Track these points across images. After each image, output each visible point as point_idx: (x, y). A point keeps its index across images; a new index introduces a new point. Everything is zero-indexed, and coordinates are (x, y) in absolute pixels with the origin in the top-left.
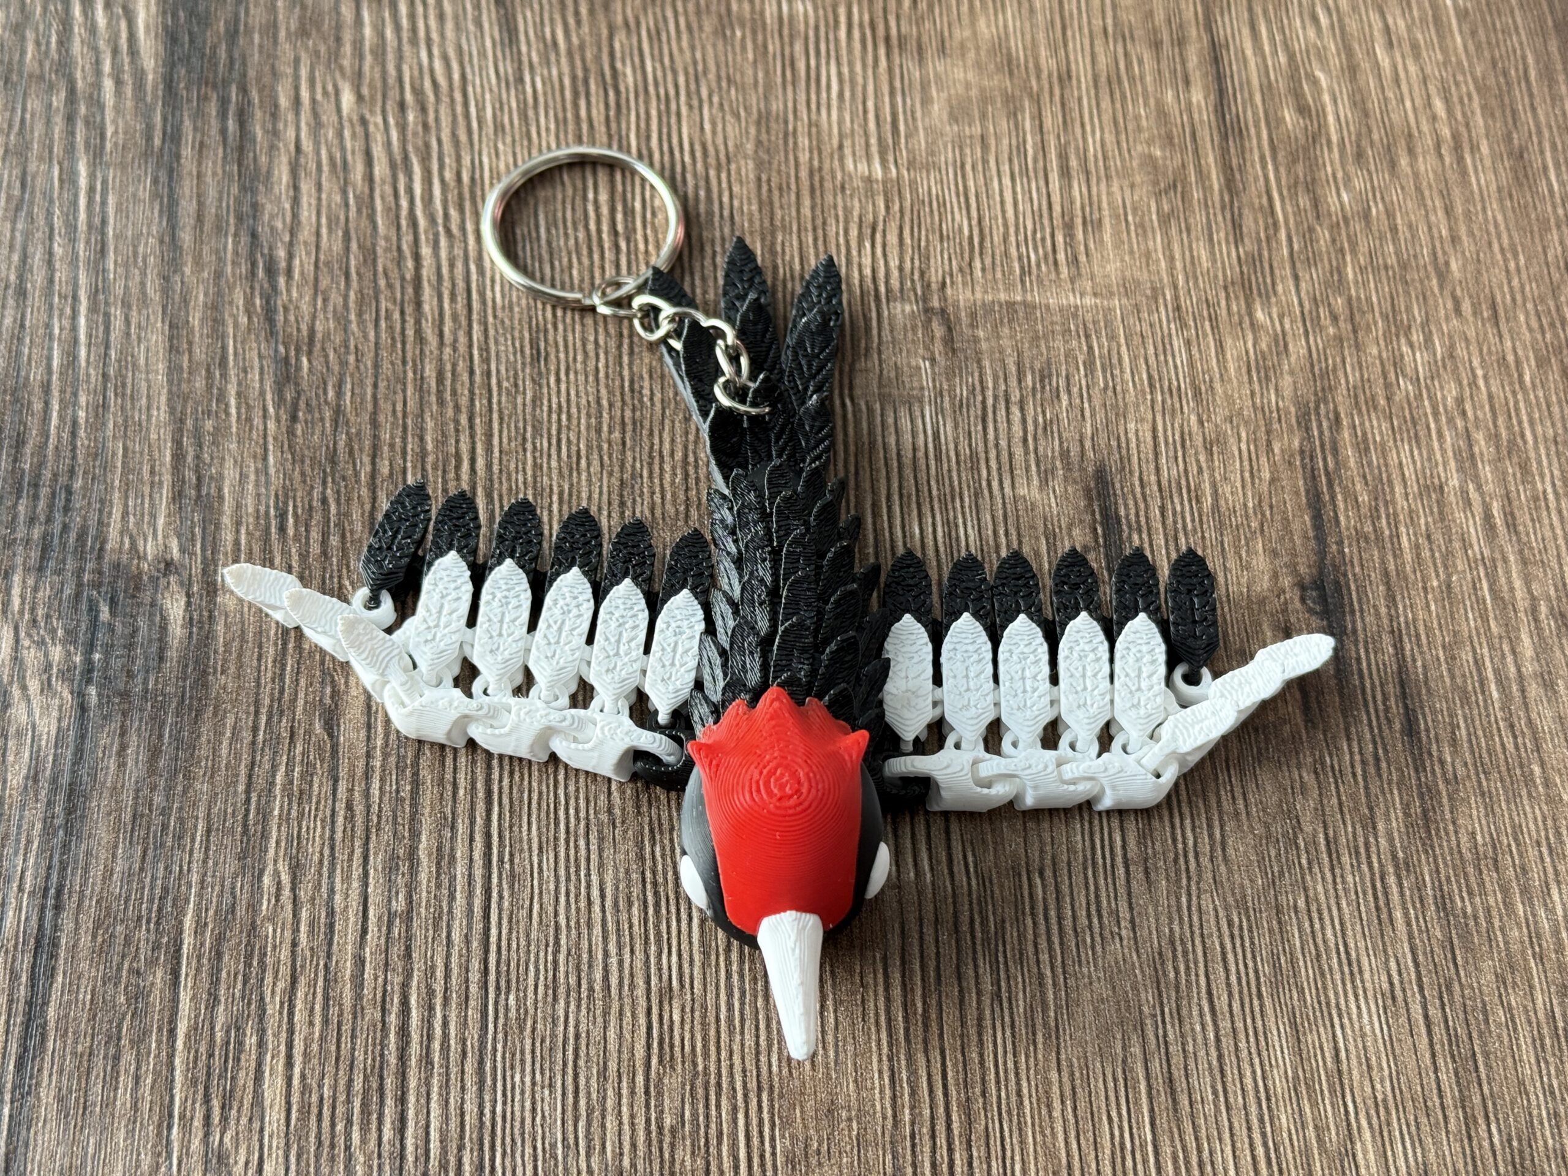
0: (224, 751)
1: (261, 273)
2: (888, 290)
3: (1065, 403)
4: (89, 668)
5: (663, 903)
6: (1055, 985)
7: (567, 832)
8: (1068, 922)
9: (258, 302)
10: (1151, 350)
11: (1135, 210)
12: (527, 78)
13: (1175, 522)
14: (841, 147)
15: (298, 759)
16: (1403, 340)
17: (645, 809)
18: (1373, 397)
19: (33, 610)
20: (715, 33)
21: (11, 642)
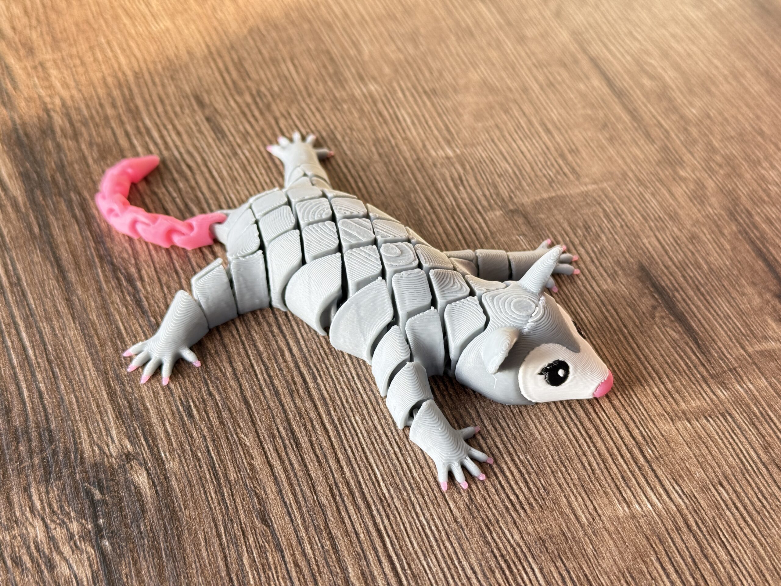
0: (205, 554)
1: (125, 283)
2: (483, 207)
3: (604, 238)
4: (98, 530)
5: (512, 565)
6: (761, 544)
7: (436, 540)
8: (750, 507)
9: (128, 298)
10: (636, 203)
11: (592, 140)
12: (239, 152)
13: (694, 282)
14: (424, 146)
15: (253, 545)
16: (759, 168)
17: (476, 514)
18: (761, 197)
19: (50, 505)
20: (332, 109)
21: (43, 528)
